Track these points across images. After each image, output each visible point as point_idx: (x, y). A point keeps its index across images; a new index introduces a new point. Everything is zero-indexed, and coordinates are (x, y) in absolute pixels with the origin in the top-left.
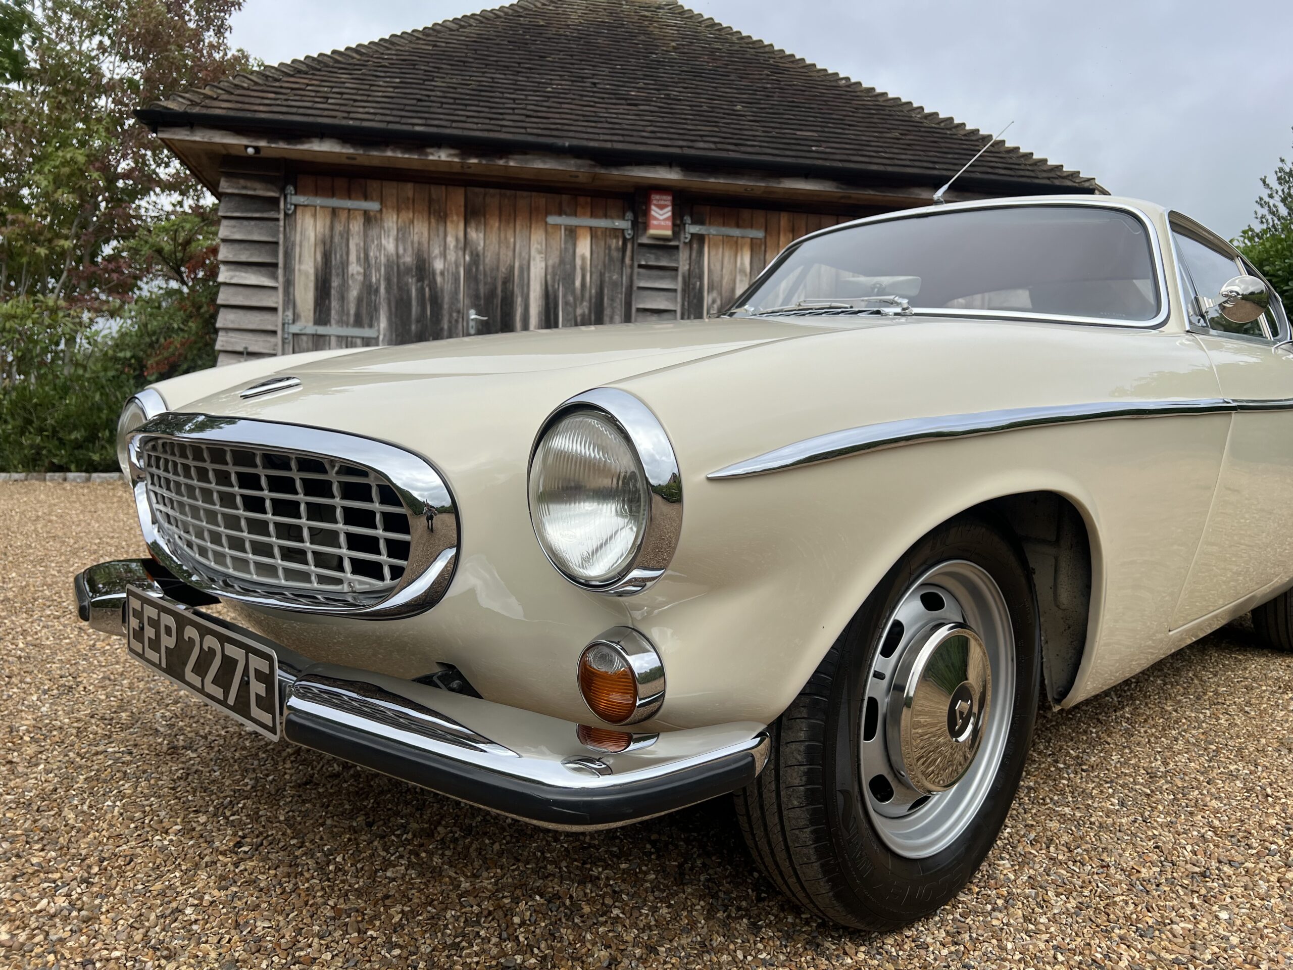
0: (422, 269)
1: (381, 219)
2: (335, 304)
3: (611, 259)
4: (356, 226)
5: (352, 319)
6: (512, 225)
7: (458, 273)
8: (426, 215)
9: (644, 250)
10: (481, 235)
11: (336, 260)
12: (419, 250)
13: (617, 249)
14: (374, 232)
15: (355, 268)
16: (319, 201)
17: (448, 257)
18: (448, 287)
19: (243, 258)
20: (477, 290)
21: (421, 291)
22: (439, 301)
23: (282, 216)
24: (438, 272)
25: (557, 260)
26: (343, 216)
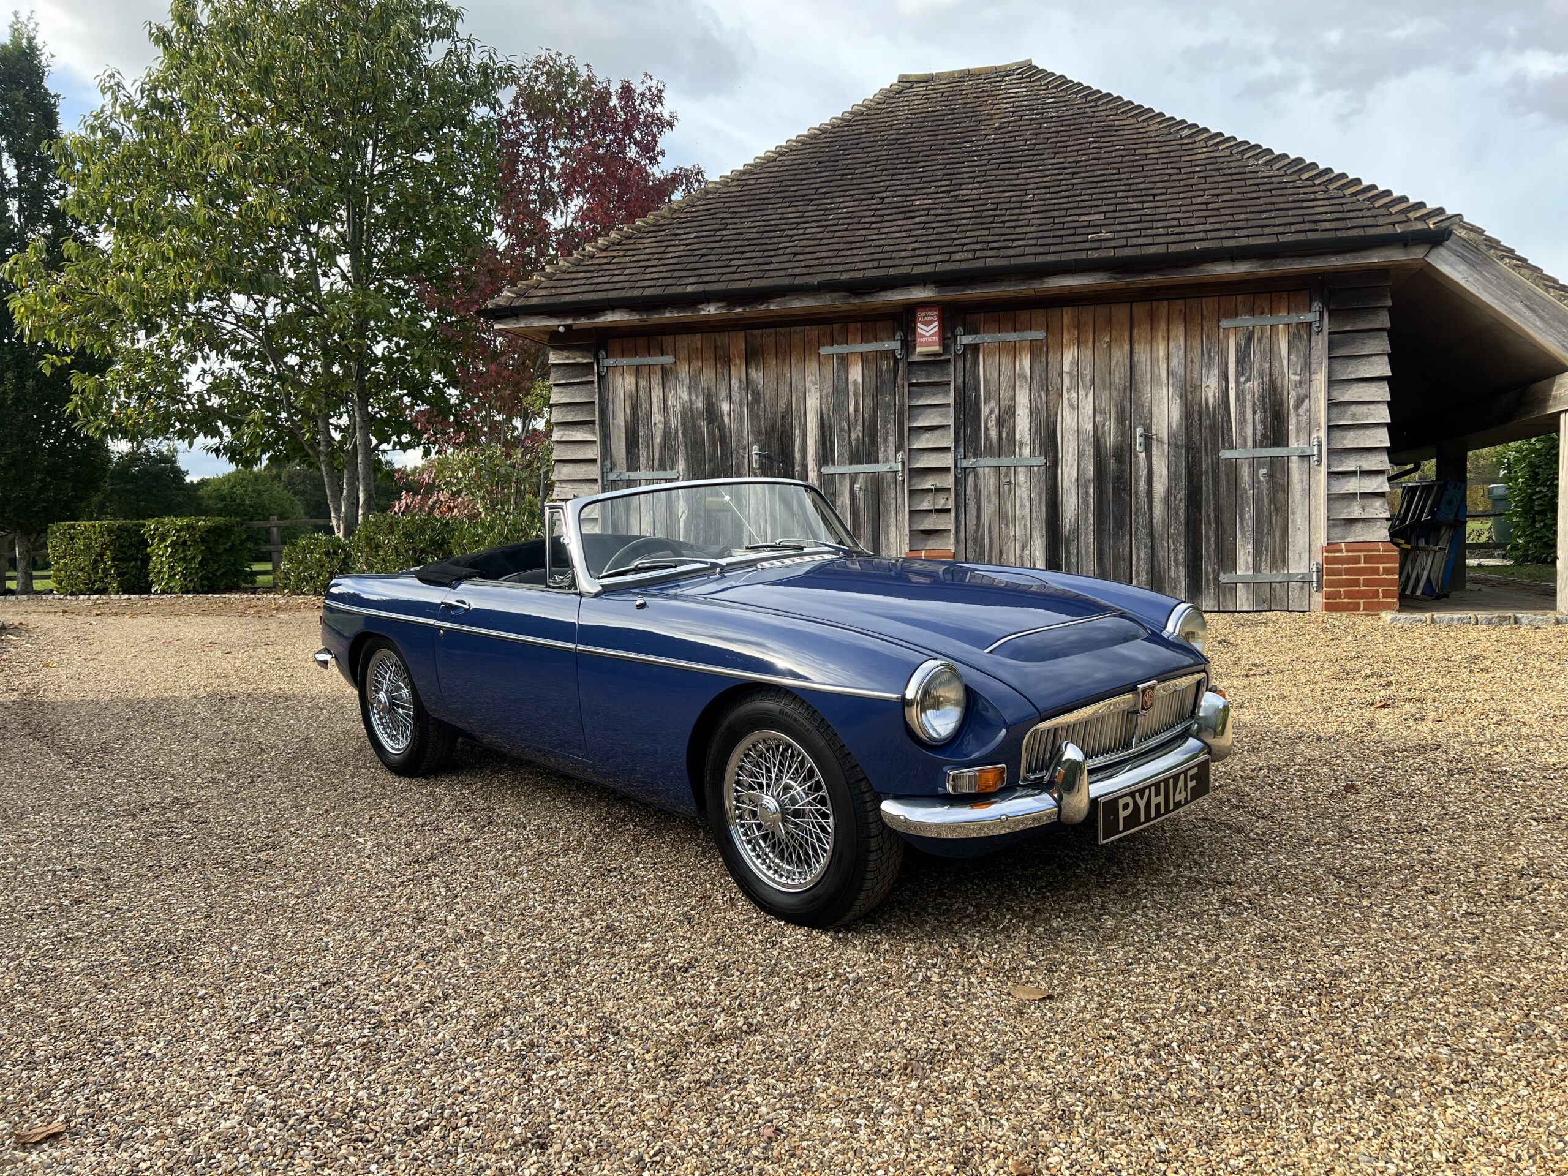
0: (712, 413)
1: (676, 371)
2: (643, 452)
3: (883, 381)
4: (656, 380)
5: (657, 463)
6: (787, 361)
7: (743, 412)
8: (713, 362)
9: (916, 367)
10: (761, 374)
11: (642, 412)
12: (708, 395)
13: (888, 370)
14: (670, 383)
15: (657, 418)
16: (625, 361)
17: (734, 399)
18: (734, 426)
19: (569, 419)
20: (760, 426)
21: (711, 433)
22: (728, 440)
23: (596, 379)
24: (725, 413)
25: (831, 389)
26: (645, 372)
